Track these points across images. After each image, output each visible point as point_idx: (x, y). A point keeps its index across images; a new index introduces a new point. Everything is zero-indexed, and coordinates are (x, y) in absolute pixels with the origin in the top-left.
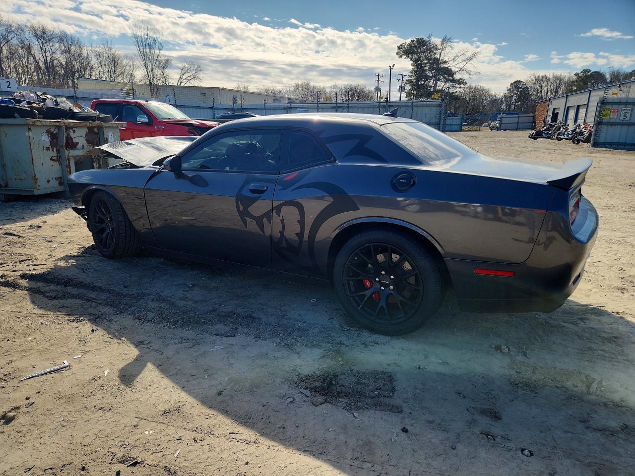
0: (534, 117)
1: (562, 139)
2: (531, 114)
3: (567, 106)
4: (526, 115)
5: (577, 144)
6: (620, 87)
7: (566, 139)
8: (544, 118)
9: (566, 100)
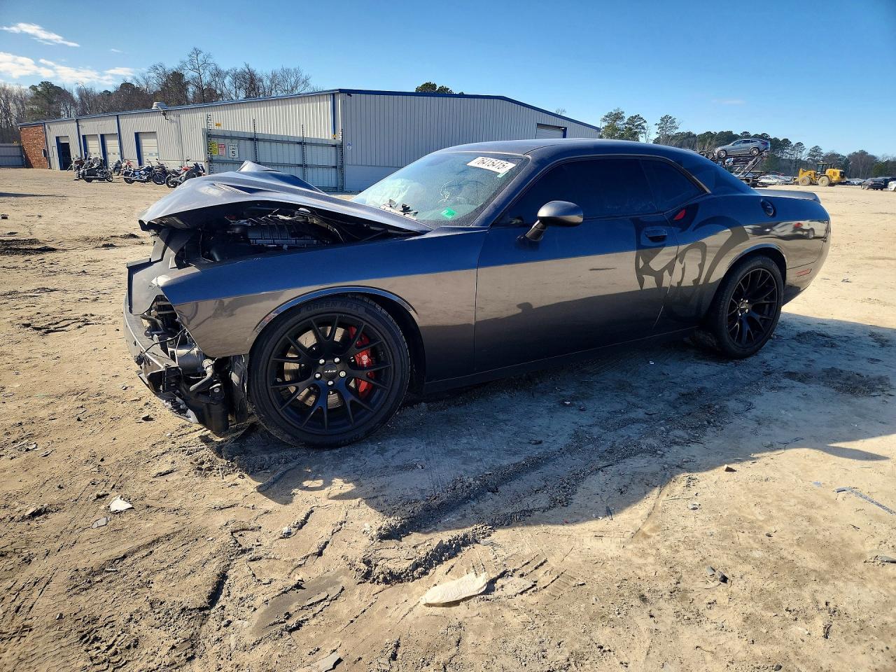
0: (21, 148)
1: (134, 181)
2: (15, 144)
3: (82, 134)
4: (8, 145)
5: (174, 187)
6: (164, 114)
7: (138, 181)
8: (44, 151)
9: (78, 126)
